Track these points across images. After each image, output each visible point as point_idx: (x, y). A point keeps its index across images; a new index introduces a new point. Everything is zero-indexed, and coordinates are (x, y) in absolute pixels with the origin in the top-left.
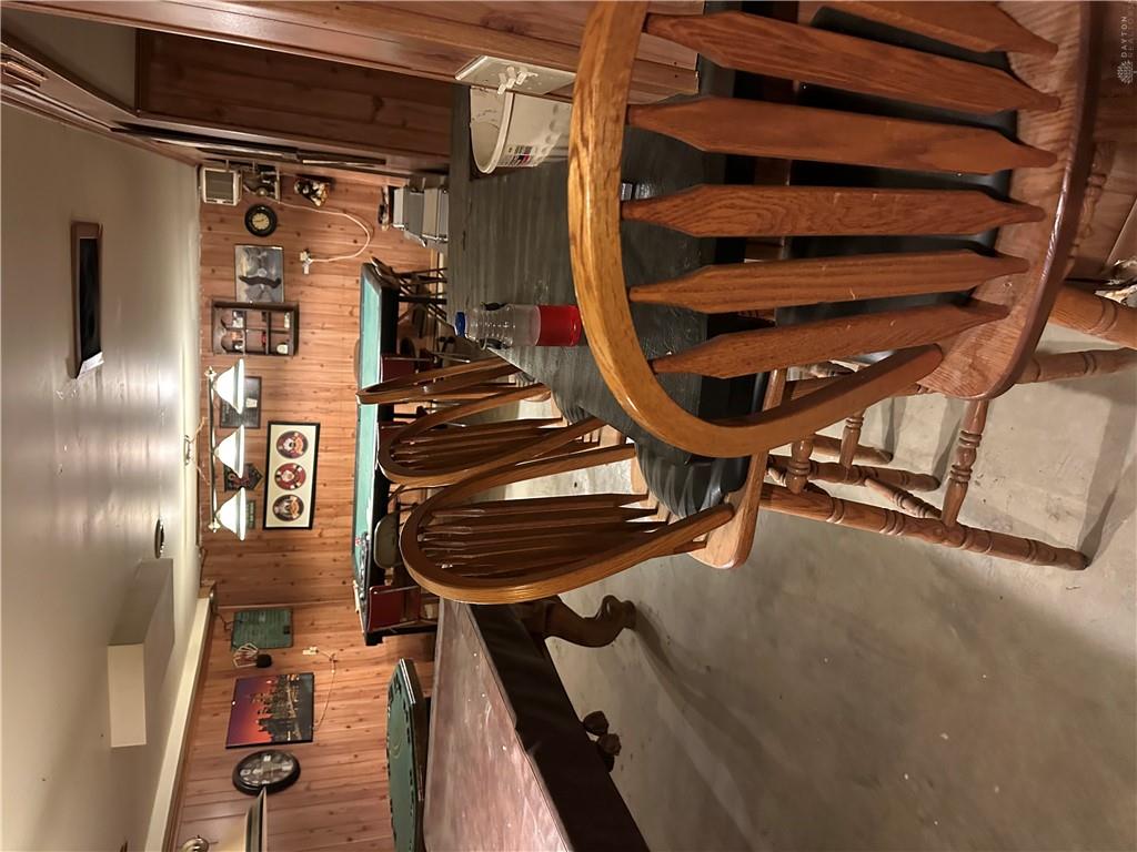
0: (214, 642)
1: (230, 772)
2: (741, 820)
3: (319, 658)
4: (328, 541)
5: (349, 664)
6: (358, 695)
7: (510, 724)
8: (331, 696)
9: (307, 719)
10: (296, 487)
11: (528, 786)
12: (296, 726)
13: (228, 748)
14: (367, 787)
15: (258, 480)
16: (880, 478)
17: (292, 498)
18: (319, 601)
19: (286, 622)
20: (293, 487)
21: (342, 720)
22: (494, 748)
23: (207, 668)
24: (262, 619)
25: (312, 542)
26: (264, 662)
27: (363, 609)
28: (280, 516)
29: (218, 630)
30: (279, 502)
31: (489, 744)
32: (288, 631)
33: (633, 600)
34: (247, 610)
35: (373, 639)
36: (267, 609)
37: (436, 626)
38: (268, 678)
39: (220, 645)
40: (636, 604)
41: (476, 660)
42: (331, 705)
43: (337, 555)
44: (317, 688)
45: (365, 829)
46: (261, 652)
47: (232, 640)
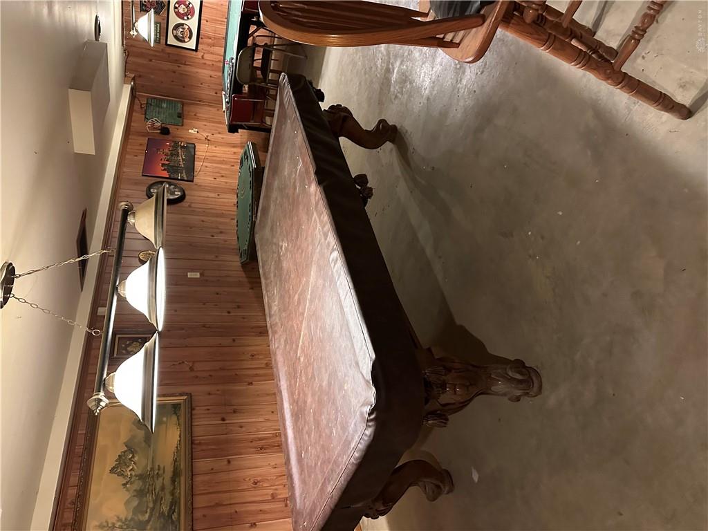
0: (134, 114)
1: (145, 189)
2: (429, 251)
3: (199, 136)
4: (207, 62)
5: (216, 144)
6: (222, 162)
7: (312, 171)
8: (205, 159)
9: (191, 169)
10: (188, 18)
11: (317, 204)
12: (184, 171)
13: (143, 175)
14: (224, 212)
15: (162, 8)
16: (583, 39)
17: (185, 26)
18: (200, 101)
19: (179, 110)
20: (186, 18)
21: (211, 174)
22: (300, 188)
23: (130, 128)
24: (164, 105)
25: (197, 61)
26: (165, 131)
27: (227, 108)
28: (176, 37)
29: (137, 107)
30: (177, 27)
31: (298, 185)
32: (180, 116)
33: (397, 125)
34: (155, 98)
35: (233, 129)
36: (167, 100)
37: (274, 114)
38: (168, 141)
39: (138, 116)
40: (398, 127)
41: (296, 136)
42: (205, 164)
43: (212, 73)
44: (197, 153)
45: (221, 232)
46: (163, 125)
47: (145, 114)
